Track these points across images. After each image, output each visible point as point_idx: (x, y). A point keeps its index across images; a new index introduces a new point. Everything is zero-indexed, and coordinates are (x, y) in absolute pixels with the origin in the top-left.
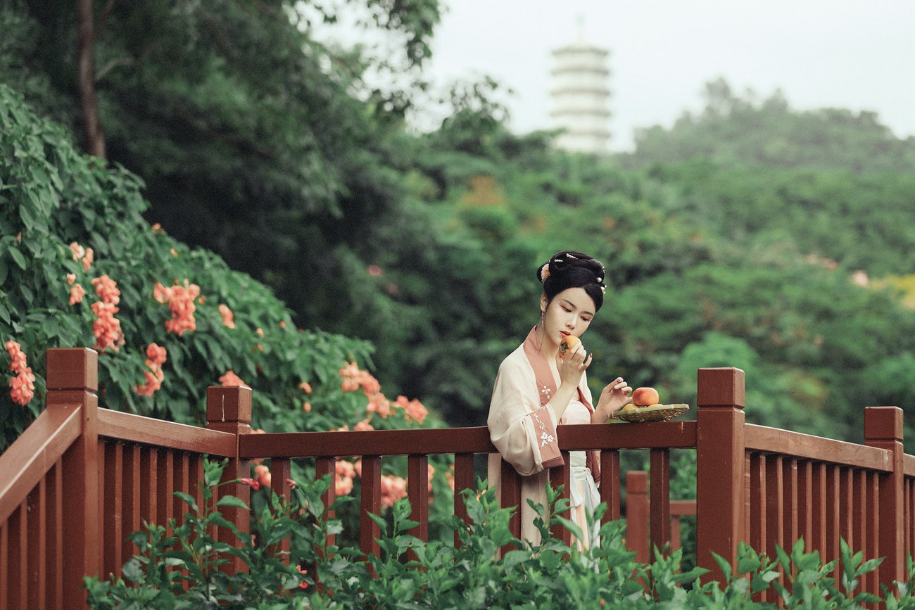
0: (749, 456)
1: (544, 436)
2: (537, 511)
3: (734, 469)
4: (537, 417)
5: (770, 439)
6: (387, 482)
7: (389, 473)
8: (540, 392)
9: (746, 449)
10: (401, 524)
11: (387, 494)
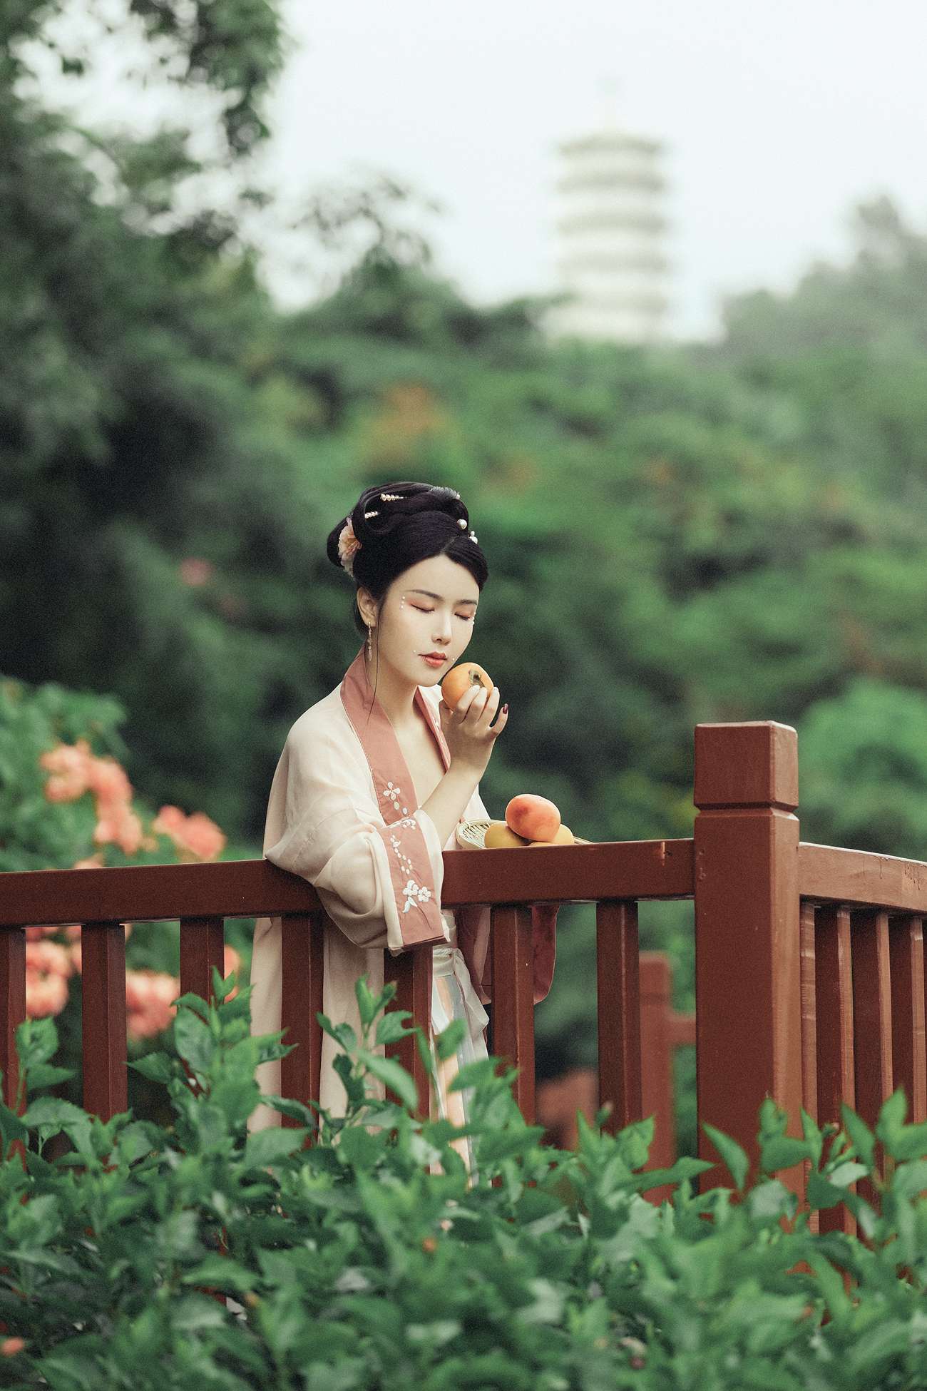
0: (810, 912)
1: (411, 888)
2: (339, 1040)
3: (775, 940)
4: (397, 844)
5: (858, 876)
6: (138, 985)
7: (143, 967)
8: (380, 794)
9: (804, 900)
10: (32, 1075)
11: (138, 1010)
